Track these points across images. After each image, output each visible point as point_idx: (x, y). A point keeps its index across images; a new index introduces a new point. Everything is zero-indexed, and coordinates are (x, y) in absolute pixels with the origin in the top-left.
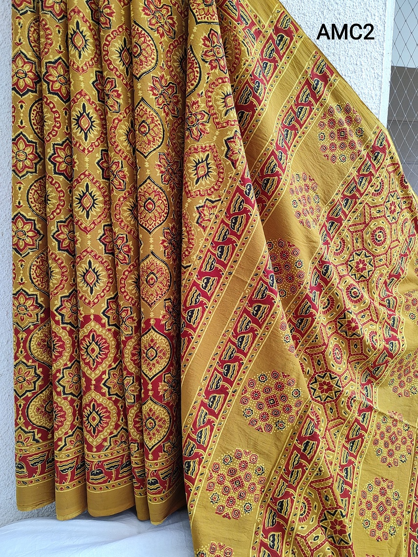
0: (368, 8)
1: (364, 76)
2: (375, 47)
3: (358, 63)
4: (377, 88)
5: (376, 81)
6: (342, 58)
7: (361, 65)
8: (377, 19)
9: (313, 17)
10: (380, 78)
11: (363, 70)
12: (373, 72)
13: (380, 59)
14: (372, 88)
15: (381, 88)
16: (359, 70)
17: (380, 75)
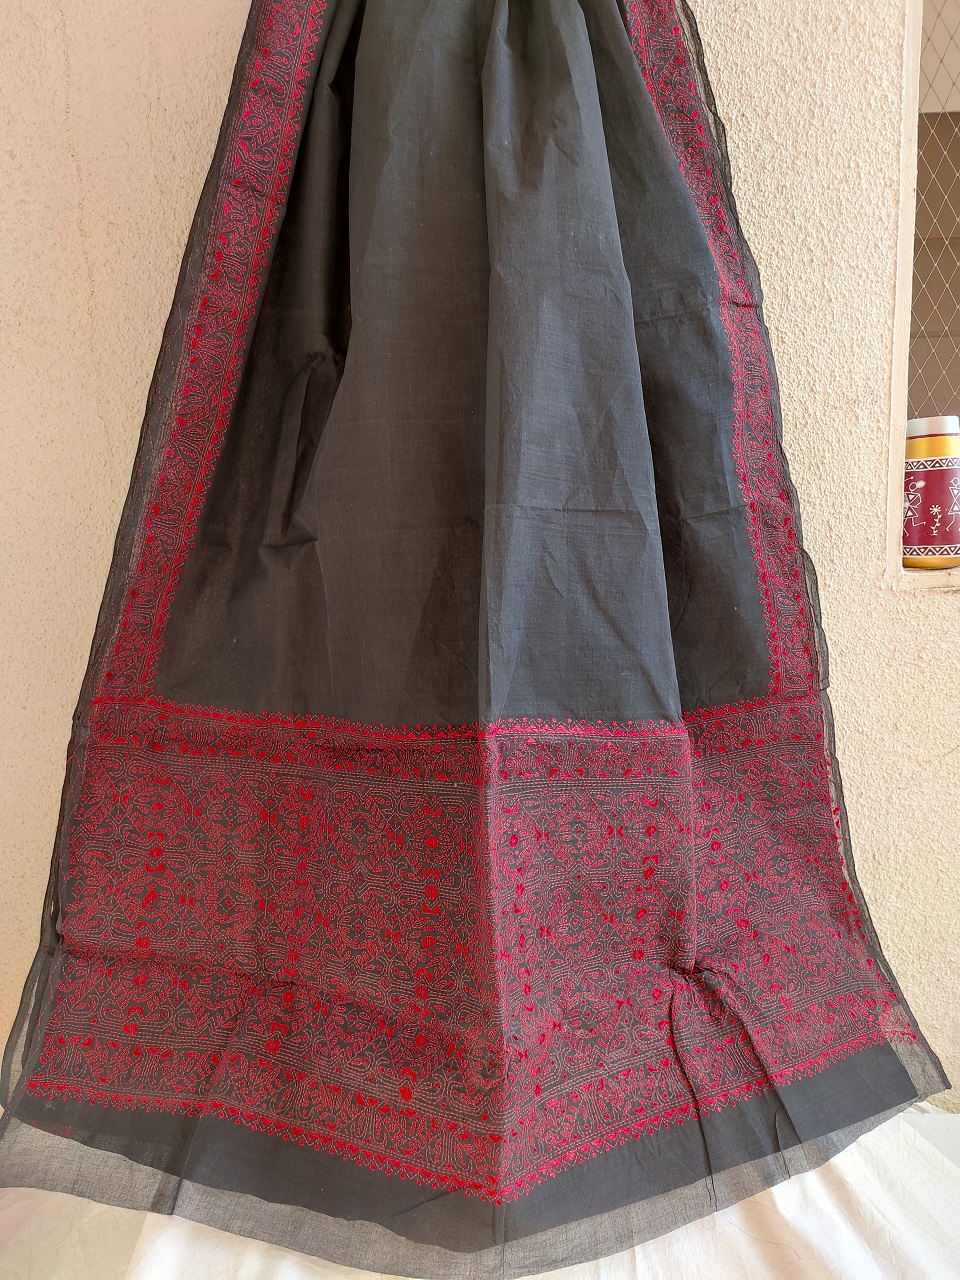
0: (868, 68)
1: (864, 185)
2: (884, 133)
3: (852, 165)
4: (891, 202)
5: (887, 191)
6: (822, 159)
7: (858, 167)
8: (885, 83)
9: (766, 98)
10: (895, 186)
11: (862, 175)
12: (881, 176)
13: (893, 153)
14: (880, 204)
15: (898, 202)
16: (855, 175)
17: (895, 178)
